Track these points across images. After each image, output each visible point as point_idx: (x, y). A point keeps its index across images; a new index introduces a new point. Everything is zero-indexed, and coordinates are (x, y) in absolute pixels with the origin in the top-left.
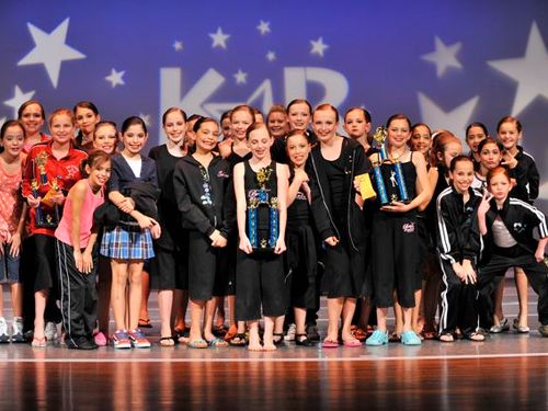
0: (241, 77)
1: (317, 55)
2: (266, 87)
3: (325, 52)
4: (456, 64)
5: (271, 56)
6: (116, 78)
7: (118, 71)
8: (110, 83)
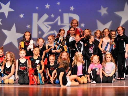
0: (53, 16)
1: (72, 10)
2: (59, 18)
3: (74, 9)
4: (106, 13)
5: (60, 10)
6: (22, 16)
7: (22, 14)
8: (20, 17)
